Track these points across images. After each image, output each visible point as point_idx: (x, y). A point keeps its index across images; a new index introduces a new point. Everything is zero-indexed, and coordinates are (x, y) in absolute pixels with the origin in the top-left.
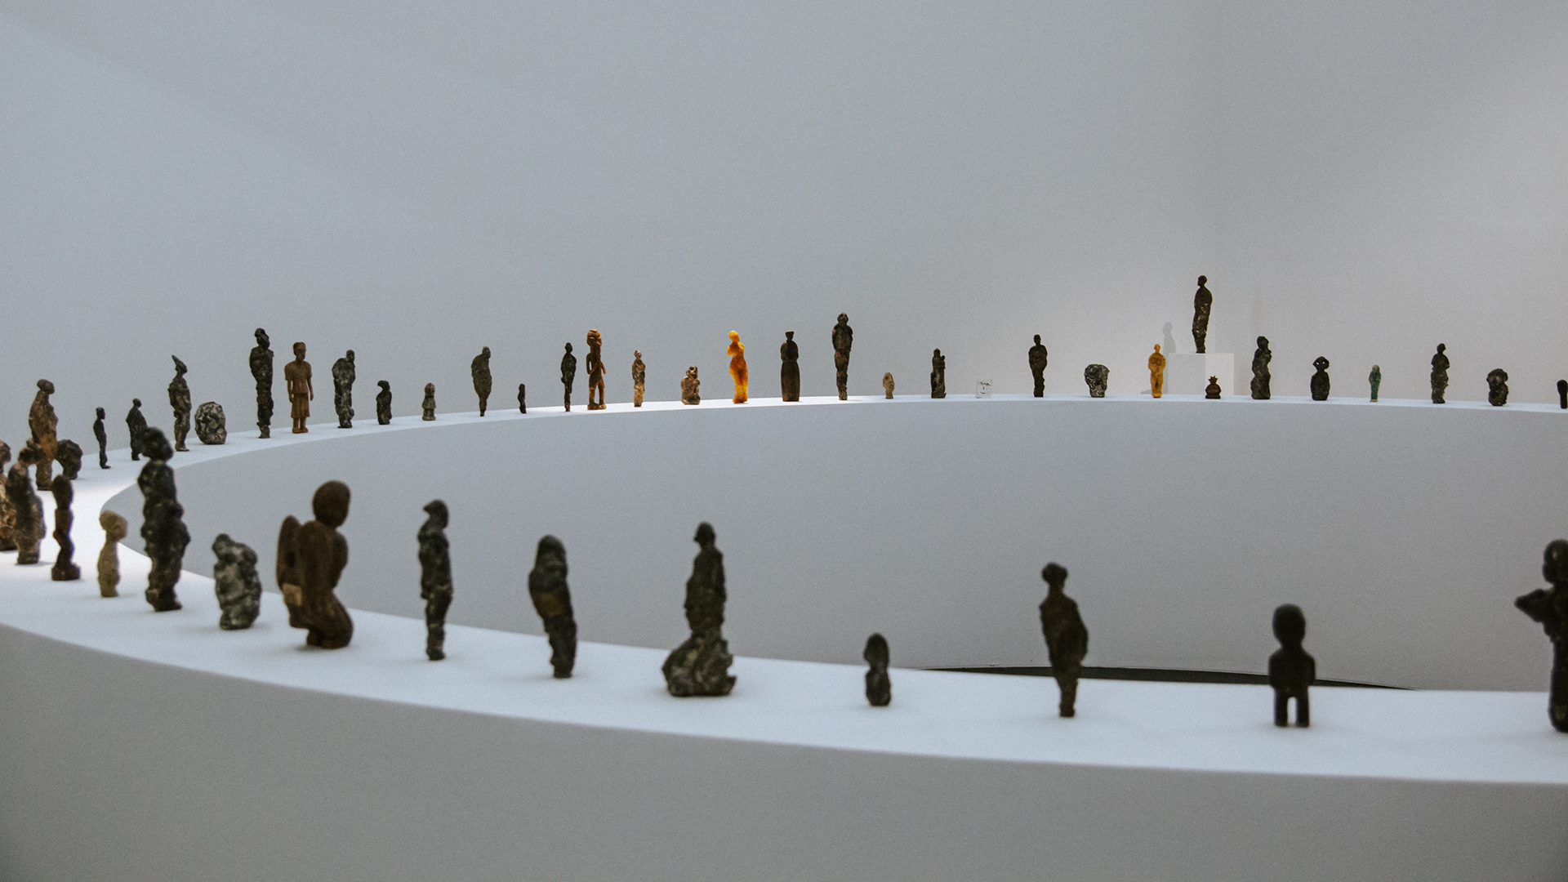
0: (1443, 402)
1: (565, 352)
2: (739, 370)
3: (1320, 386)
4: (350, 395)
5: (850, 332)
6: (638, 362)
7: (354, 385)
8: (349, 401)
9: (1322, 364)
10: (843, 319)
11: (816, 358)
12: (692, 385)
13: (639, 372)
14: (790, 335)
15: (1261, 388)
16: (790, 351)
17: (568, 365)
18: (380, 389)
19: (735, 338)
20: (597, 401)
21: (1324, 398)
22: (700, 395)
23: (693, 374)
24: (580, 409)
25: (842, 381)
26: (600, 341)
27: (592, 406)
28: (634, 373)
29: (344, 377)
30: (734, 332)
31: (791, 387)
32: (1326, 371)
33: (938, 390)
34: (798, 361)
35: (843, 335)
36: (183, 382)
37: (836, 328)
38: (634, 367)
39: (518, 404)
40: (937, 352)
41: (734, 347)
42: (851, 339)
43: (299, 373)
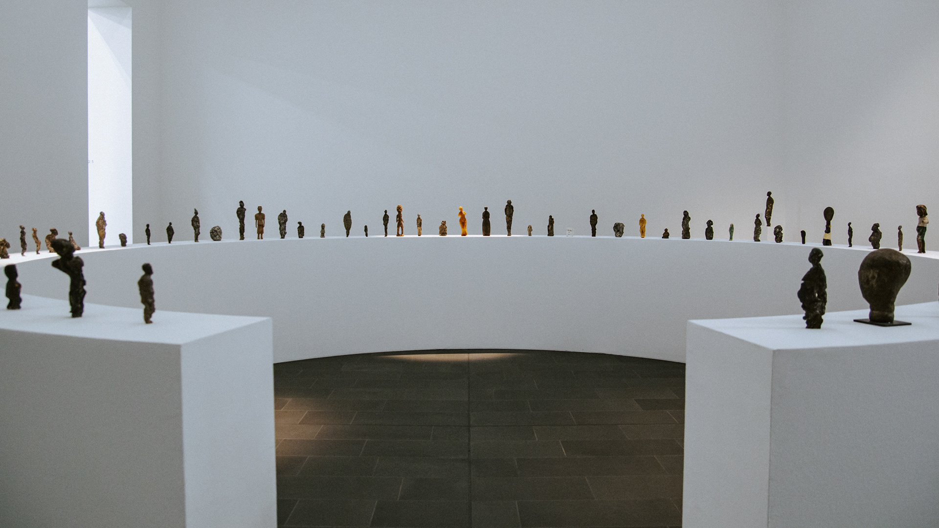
0: (759, 241)
1: (384, 213)
2: (463, 222)
3: (709, 234)
4: (285, 226)
5: (512, 207)
6: (419, 218)
7: (287, 223)
8: (285, 229)
9: (710, 223)
10: (509, 202)
11: (498, 219)
12: (443, 228)
13: (419, 223)
14: (486, 209)
15: (686, 234)
16: (486, 215)
17: (386, 219)
18: (299, 225)
19: (461, 209)
20: (400, 233)
21: (711, 238)
22: (447, 232)
23: (444, 223)
24: (392, 236)
25: (509, 228)
26: (401, 209)
27: (398, 235)
28: (418, 222)
29: (282, 219)
30: (461, 207)
31: (486, 231)
32: (712, 226)
33: (551, 233)
34: (490, 219)
35: (509, 209)
36: (198, 218)
37: (506, 206)
38: (418, 220)
39: (365, 233)
40: (551, 217)
41: (461, 213)
42: (513, 211)
43: (260, 218)
